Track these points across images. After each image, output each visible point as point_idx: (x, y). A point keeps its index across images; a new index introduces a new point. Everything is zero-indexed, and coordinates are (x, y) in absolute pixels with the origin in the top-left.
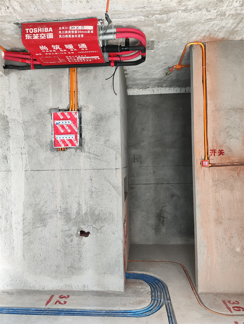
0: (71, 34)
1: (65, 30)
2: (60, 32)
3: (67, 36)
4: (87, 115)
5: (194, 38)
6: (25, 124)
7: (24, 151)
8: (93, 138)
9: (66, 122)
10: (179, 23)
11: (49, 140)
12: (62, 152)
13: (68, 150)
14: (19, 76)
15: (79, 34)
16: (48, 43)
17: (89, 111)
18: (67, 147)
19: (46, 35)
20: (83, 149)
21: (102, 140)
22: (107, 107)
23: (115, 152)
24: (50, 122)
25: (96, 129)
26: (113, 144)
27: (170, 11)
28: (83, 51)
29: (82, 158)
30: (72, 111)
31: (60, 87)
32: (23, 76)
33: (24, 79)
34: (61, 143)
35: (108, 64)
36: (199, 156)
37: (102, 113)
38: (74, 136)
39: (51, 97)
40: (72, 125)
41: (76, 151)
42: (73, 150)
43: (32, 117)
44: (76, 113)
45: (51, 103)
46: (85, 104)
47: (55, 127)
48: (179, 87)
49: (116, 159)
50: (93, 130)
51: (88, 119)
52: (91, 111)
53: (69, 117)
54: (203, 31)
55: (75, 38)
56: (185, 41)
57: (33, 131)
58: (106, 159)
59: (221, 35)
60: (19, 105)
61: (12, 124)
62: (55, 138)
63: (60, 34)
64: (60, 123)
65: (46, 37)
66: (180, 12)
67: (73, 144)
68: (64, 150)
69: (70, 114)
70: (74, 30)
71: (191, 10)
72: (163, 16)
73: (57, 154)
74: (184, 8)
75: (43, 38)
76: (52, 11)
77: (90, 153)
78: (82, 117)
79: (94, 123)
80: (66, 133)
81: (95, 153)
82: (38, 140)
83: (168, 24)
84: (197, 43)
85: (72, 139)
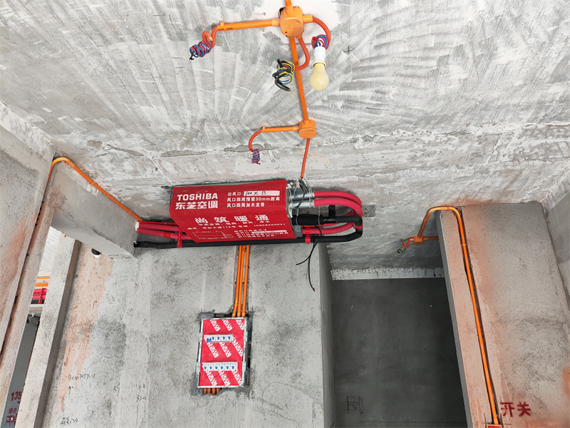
0: (246, 202)
1: (236, 197)
2: (229, 199)
3: (238, 205)
4: (262, 325)
5: (441, 202)
6: (154, 339)
7: (144, 392)
8: (272, 369)
9: (224, 338)
10: (413, 183)
11: (190, 373)
12: (212, 397)
13: (224, 393)
14: (156, 258)
15: (258, 201)
16: (209, 214)
17: (266, 318)
18: (223, 387)
19: (207, 204)
20: (251, 393)
21: (288, 373)
22: (298, 311)
23: (311, 401)
24: (197, 337)
25: (277, 351)
26: (309, 383)
27: (398, 169)
28: (261, 224)
29: (248, 411)
30: (236, 316)
31: (220, 275)
32: (163, 257)
33: (164, 263)
34: (211, 378)
35: (301, 240)
36: (480, 416)
37: (289, 322)
38: (235, 364)
39: (203, 292)
40: (235, 343)
41: (238, 396)
42: (233, 393)
43: (167, 327)
44: (243, 321)
45: (202, 304)
46: (259, 305)
47: (204, 346)
48: (422, 268)
49: (314, 415)
50: (273, 353)
51: (264, 332)
52: (270, 317)
53: (230, 328)
54: (454, 192)
55: (251, 207)
56: (426, 206)
57: (165, 355)
58: (294, 416)
59: (486, 197)
60: (149, 306)
61: (132, 339)
62: (202, 368)
63: (229, 202)
64: (213, 338)
65: (207, 206)
66: (415, 169)
67: (233, 382)
68: (215, 392)
69: (233, 323)
70: (251, 197)
71: (431, 167)
72: (387, 174)
73: (202, 400)
74: (420, 165)
75: (202, 207)
76: (220, 172)
77: (263, 401)
78: (253, 329)
79: (273, 340)
80: (223, 359)
81: (273, 401)
82: (171, 371)
83: (397, 184)
84: (446, 208)
85: (233, 370)
